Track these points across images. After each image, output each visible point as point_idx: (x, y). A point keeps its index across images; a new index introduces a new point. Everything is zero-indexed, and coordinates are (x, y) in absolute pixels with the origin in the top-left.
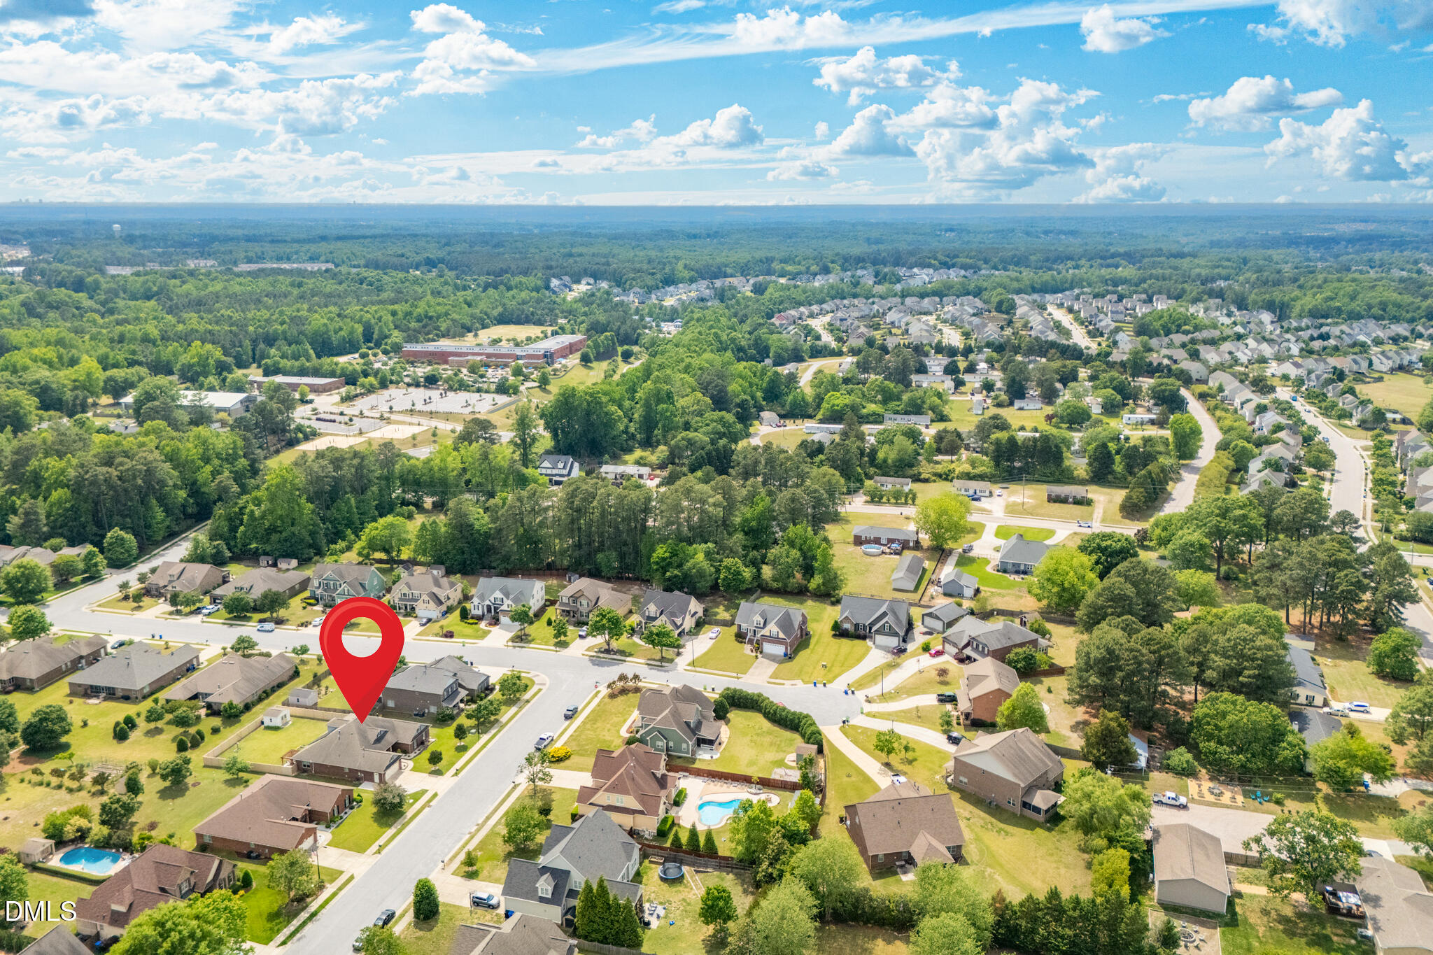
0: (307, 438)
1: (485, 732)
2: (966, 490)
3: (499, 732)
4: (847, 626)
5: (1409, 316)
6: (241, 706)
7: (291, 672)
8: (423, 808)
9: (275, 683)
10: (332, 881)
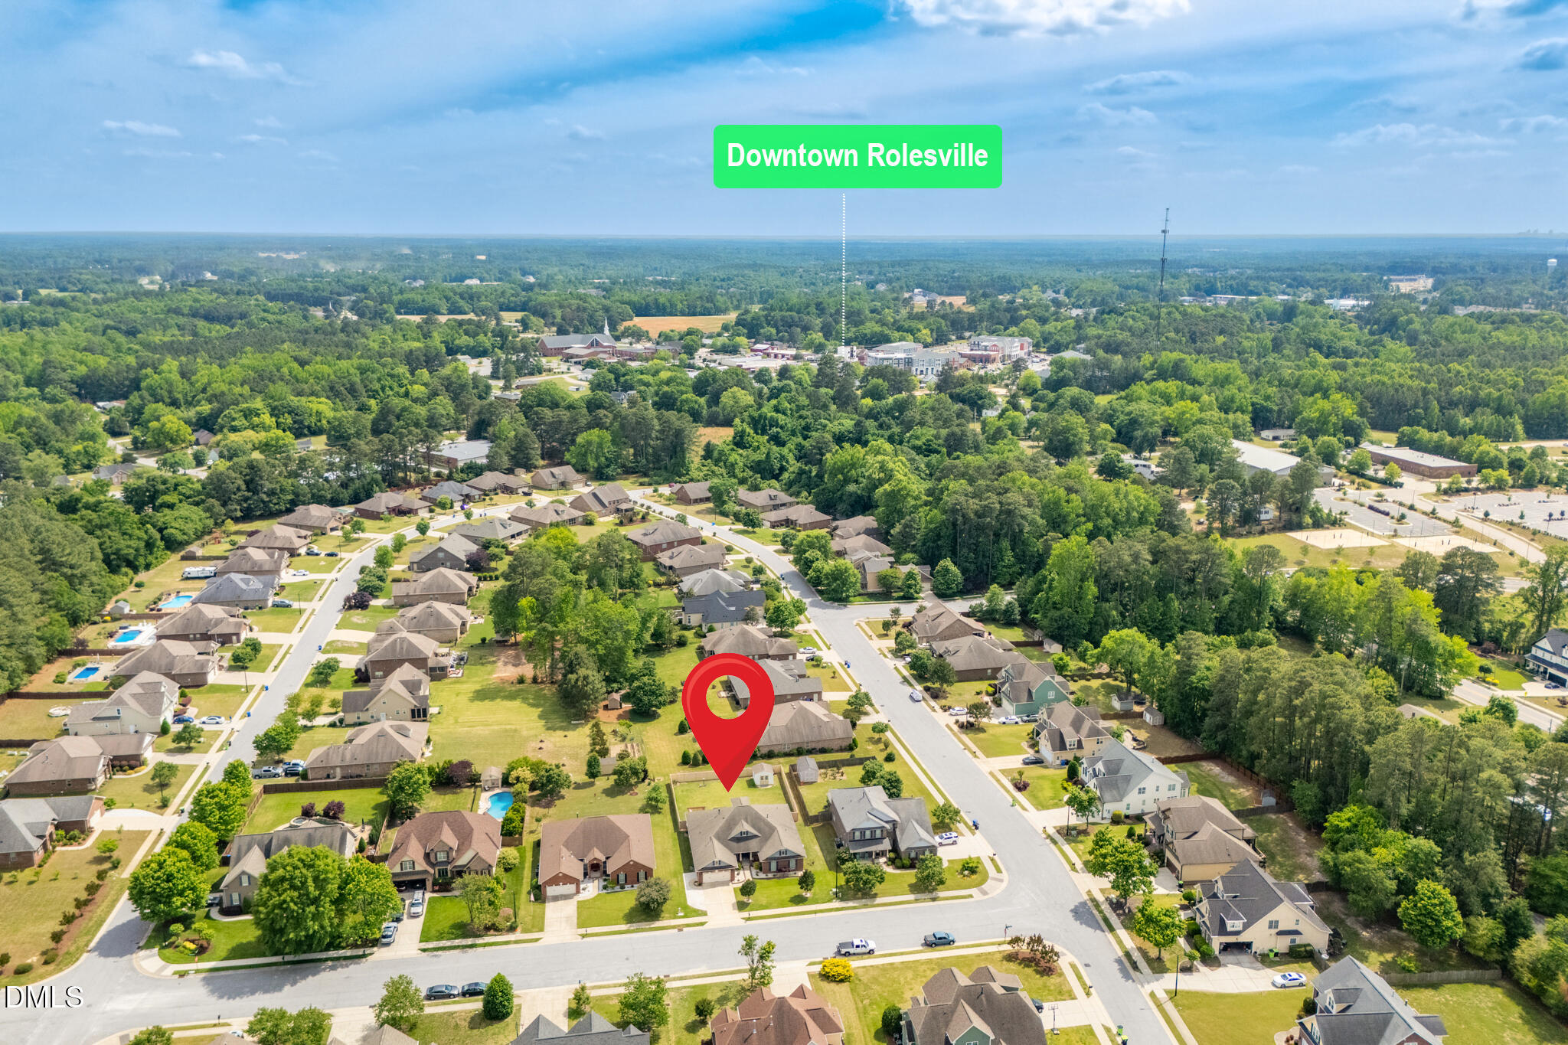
0: (1318, 525)
1: (842, 900)
3: (854, 908)
6: (764, 751)
7: (845, 744)
8: (674, 927)
9: (819, 746)
10: (525, 931)
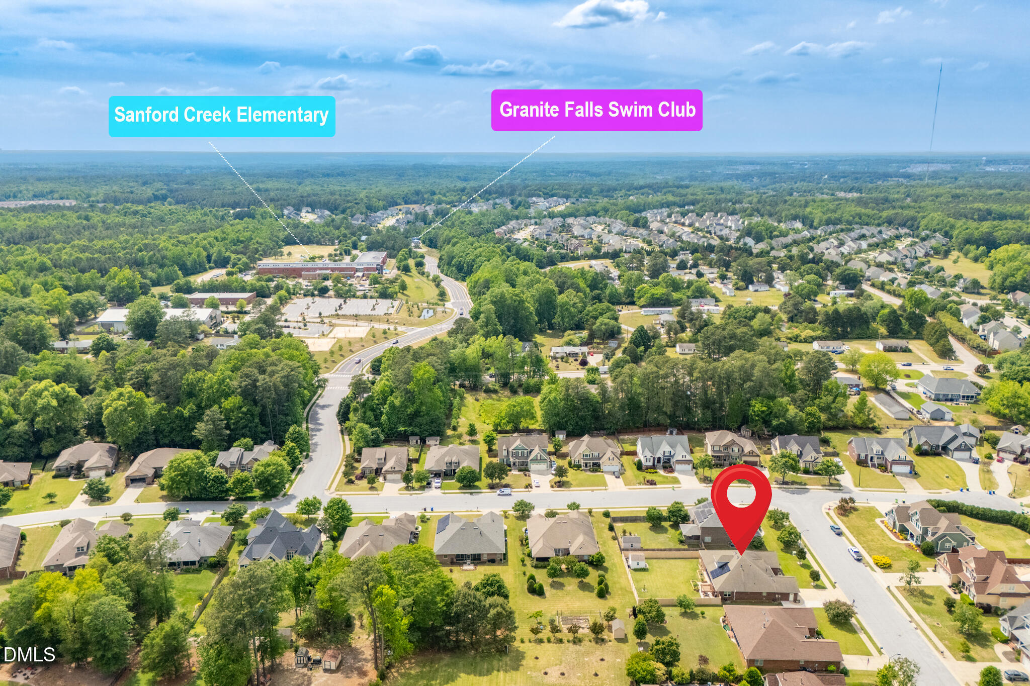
2: (828, 347)
4: (925, 447)
5: (876, 222)
